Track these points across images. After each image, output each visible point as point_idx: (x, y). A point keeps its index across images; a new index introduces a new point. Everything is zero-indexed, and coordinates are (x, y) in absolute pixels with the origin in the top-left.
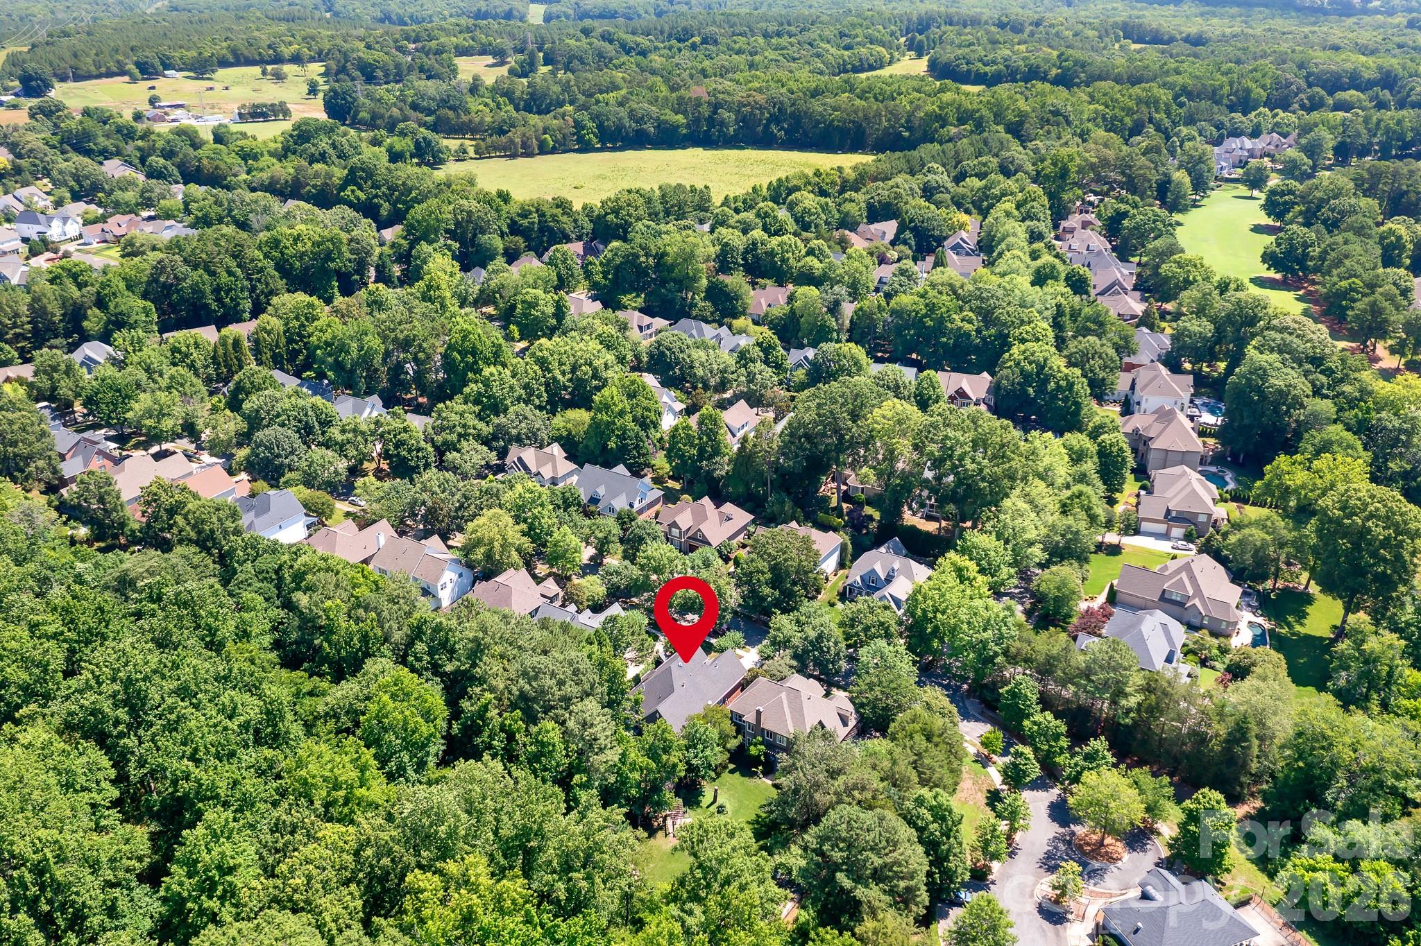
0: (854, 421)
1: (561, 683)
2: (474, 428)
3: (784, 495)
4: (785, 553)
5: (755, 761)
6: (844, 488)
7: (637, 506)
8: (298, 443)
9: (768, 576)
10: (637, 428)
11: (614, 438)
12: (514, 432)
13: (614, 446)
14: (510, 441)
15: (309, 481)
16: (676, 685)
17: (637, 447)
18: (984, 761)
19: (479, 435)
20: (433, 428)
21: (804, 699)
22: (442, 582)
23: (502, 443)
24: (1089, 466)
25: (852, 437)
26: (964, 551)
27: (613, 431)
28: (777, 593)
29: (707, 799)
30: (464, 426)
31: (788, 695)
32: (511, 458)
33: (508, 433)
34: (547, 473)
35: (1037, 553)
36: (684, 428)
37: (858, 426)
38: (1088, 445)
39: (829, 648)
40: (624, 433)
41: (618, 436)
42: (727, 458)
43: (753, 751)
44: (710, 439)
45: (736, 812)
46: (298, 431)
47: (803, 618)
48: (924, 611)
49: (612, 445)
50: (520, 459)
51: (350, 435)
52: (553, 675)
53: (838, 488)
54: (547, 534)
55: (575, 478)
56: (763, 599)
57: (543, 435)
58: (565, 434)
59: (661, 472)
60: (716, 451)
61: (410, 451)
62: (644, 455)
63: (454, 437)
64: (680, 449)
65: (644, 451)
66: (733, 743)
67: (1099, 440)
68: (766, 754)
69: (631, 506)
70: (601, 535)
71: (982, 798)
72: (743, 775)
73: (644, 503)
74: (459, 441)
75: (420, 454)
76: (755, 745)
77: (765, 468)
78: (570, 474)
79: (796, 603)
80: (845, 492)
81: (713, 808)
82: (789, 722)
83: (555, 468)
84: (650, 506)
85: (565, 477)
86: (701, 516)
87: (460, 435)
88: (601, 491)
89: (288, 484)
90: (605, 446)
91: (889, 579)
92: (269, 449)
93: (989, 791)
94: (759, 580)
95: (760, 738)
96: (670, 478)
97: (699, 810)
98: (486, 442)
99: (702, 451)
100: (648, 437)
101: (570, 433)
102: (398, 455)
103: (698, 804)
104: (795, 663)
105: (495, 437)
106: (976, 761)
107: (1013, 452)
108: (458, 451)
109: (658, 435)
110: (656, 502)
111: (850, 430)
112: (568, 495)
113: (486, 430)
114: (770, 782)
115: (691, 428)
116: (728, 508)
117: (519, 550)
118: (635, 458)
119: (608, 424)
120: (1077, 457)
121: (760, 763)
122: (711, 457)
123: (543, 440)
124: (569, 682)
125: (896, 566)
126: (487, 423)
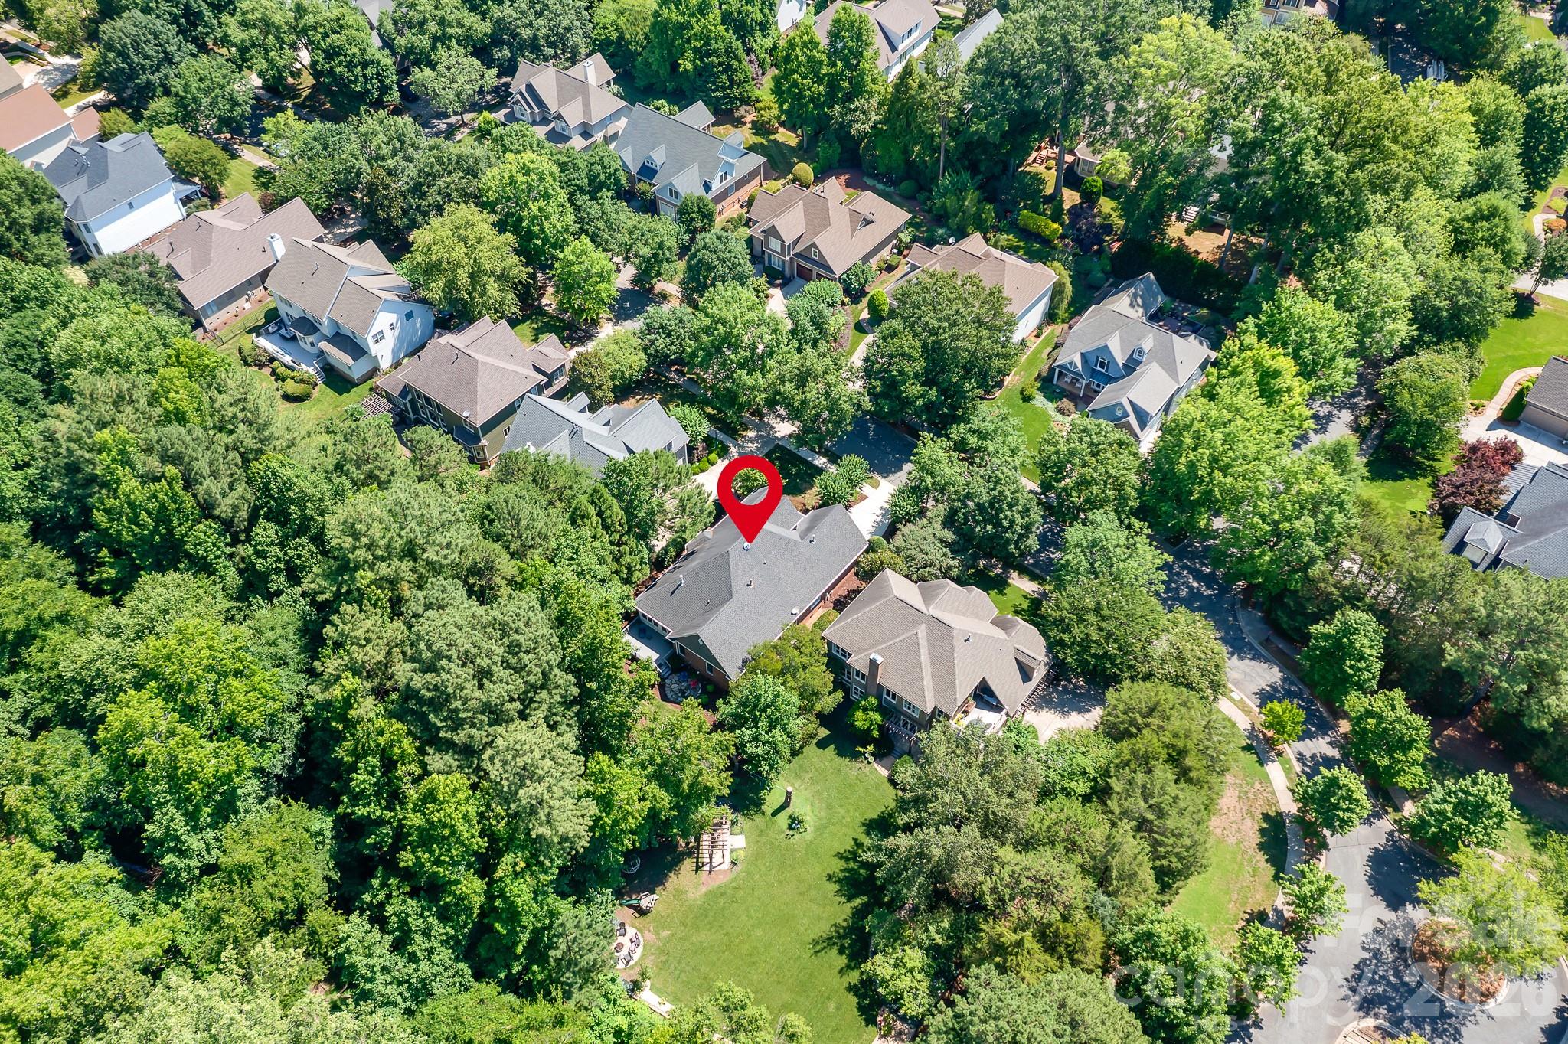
0: (1104, 55)
1: (483, 676)
2: (460, 24)
3: (966, 176)
4: (954, 324)
5: (864, 738)
6: (1069, 158)
7: (717, 186)
8: (173, 42)
9: (920, 365)
10: (730, 35)
11: (689, 54)
12: (526, 33)
13: (690, 67)
14: (521, 48)
15: (186, 116)
16: (737, 586)
17: (728, 69)
18: (1261, 747)
19: (469, 38)
20: (395, 22)
21: (958, 642)
22: (375, 330)
23: (507, 53)
24: (1508, 151)
25: (1098, 88)
26: (1275, 333)
27: (689, 41)
28: (933, 393)
29: (772, 799)
30: (442, 22)
31: (930, 631)
32: (518, 84)
33: (514, 35)
34: (573, 115)
35: (1401, 329)
36: (805, 45)
37: (1110, 66)
38: (1513, 107)
39: (1012, 522)
40: (707, 43)
41: (696, 50)
42: (874, 102)
43: (860, 720)
44: (848, 66)
45: (821, 829)
46: (175, 21)
47: (973, 440)
48: (1192, 465)
49: (685, 65)
50: (530, 88)
51: (255, 32)
52: (466, 659)
53: (1060, 161)
54: (555, 246)
55: (622, 123)
56: (908, 402)
57: (577, 39)
58: (614, 35)
59: (767, 115)
60: (858, 89)
61: (350, 66)
62: (740, 83)
63: (424, 42)
64: (795, 84)
65: (740, 76)
66: (828, 702)
67: (1532, 95)
68: (881, 728)
69: (707, 187)
70: (645, 251)
71: (1250, 833)
72: (841, 753)
73: (731, 180)
74: (434, 47)
75: (369, 72)
76: (865, 710)
77: (939, 129)
78: (615, 116)
79: (965, 410)
80: (1071, 168)
81: (783, 819)
82: (928, 682)
83: (587, 105)
84: (740, 184)
85: (604, 123)
86: (819, 218)
87: (435, 39)
88: (659, 157)
89: (156, 121)
90: (675, 66)
91: (1132, 366)
92: (123, 55)
93: (1266, 817)
94: (901, 372)
95: (873, 700)
96: (782, 124)
97: (759, 818)
98: (481, 51)
99: (833, 85)
100: (749, 51)
101: (621, 37)
102: (331, 72)
103: (758, 804)
104: (950, 536)
105: (496, 40)
106: (1248, 748)
107: (1395, 140)
108: (432, 66)
109: (768, 43)
110: (752, 175)
111: (1095, 75)
112: (597, 169)
113: (482, 28)
114: (885, 773)
115: (817, 44)
116: (869, 202)
117: (503, 278)
118: (724, 88)
119: (681, 27)
120: (1489, 131)
121: (873, 741)
122: (850, 97)
123: (576, 47)
124: (500, 672)
125: (1147, 344)
126: (483, 14)
